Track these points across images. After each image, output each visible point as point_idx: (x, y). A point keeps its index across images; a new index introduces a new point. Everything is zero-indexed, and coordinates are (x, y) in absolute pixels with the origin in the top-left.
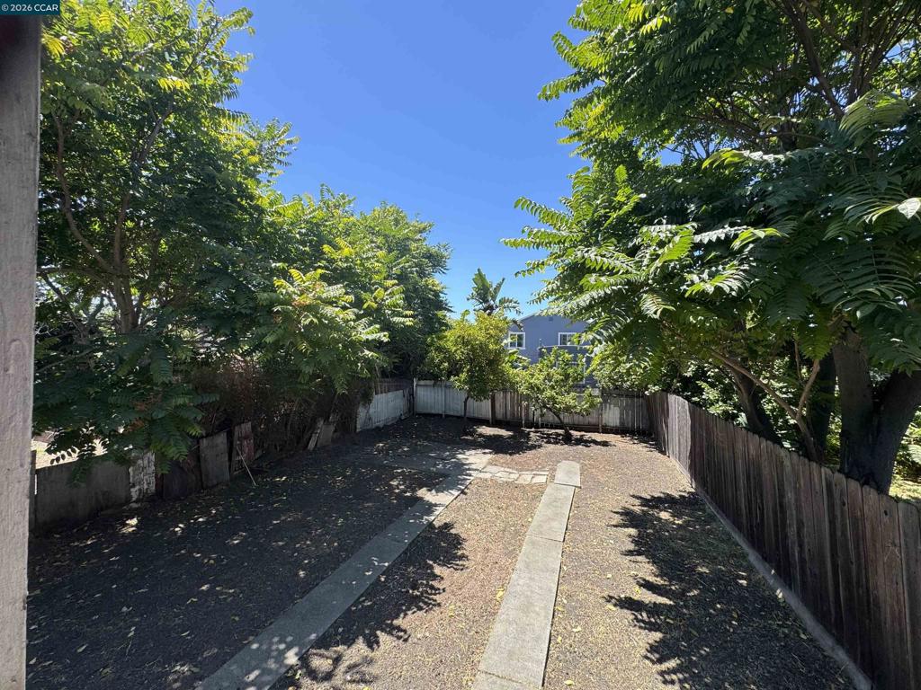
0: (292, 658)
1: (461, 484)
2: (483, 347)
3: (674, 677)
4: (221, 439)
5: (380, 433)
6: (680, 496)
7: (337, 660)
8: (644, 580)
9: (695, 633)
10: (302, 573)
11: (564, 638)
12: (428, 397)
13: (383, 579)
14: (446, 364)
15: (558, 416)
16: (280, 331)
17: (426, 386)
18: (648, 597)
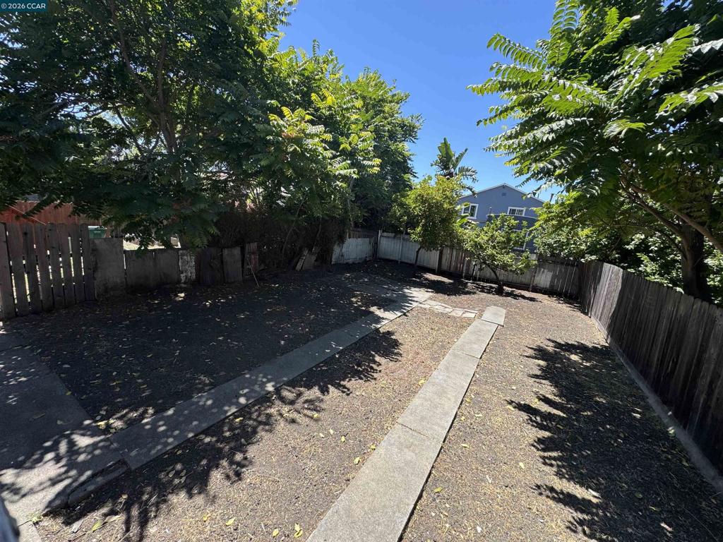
0: (270, 387)
1: (405, 309)
2: (438, 206)
3: (553, 462)
4: (237, 251)
5: (349, 267)
6: (593, 346)
7: (299, 395)
8: (544, 396)
9: (581, 439)
10: (282, 342)
11: (467, 418)
12: (389, 246)
13: (337, 356)
14: (406, 218)
15: (495, 272)
16: (273, 158)
17: (389, 237)
18: (545, 408)
